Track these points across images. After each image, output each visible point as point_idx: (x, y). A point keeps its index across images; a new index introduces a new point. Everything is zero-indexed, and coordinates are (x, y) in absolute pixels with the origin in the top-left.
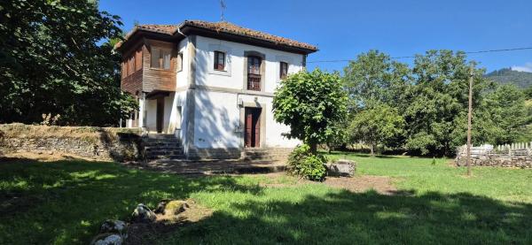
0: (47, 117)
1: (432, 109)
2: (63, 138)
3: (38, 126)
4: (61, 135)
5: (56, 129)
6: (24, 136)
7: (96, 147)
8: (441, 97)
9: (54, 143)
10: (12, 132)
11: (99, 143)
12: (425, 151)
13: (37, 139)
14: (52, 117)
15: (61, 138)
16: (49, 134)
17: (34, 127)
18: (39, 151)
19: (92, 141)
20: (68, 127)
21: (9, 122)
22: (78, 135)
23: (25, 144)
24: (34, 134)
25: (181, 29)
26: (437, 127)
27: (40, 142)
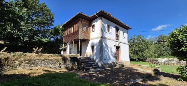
0: (35, 49)
1: (138, 49)
2: (44, 60)
3: (30, 54)
4: (43, 58)
5: (40, 55)
6: (22, 59)
7: (60, 64)
8: (141, 46)
9: (39, 63)
10: (15, 57)
11: (61, 62)
12: (137, 60)
13: (30, 61)
14: (38, 49)
15: (43, 60)
16: (37, 58)
17: (28, 54)
18: (31, 68)
19: (58, 61)
20: (46, 54)
21: (14, 51)
22: (52, 58)
23: (22, 64)
24: (28, 58)
25: (97, 14)
26: (140, 54)
27: (32, 62)
